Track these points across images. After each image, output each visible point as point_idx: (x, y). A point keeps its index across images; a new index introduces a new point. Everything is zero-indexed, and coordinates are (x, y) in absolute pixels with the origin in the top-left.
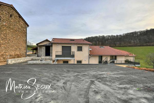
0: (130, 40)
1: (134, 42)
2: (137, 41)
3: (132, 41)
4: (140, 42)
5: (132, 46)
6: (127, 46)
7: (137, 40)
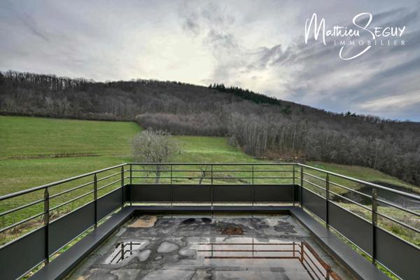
0: (41, 97)
1: (55, 105)
2: (63, 103)
3: (49, 100)
4: (72, 106)
5: (48, 116)
6: (31, 113)
7: (65, 99)
